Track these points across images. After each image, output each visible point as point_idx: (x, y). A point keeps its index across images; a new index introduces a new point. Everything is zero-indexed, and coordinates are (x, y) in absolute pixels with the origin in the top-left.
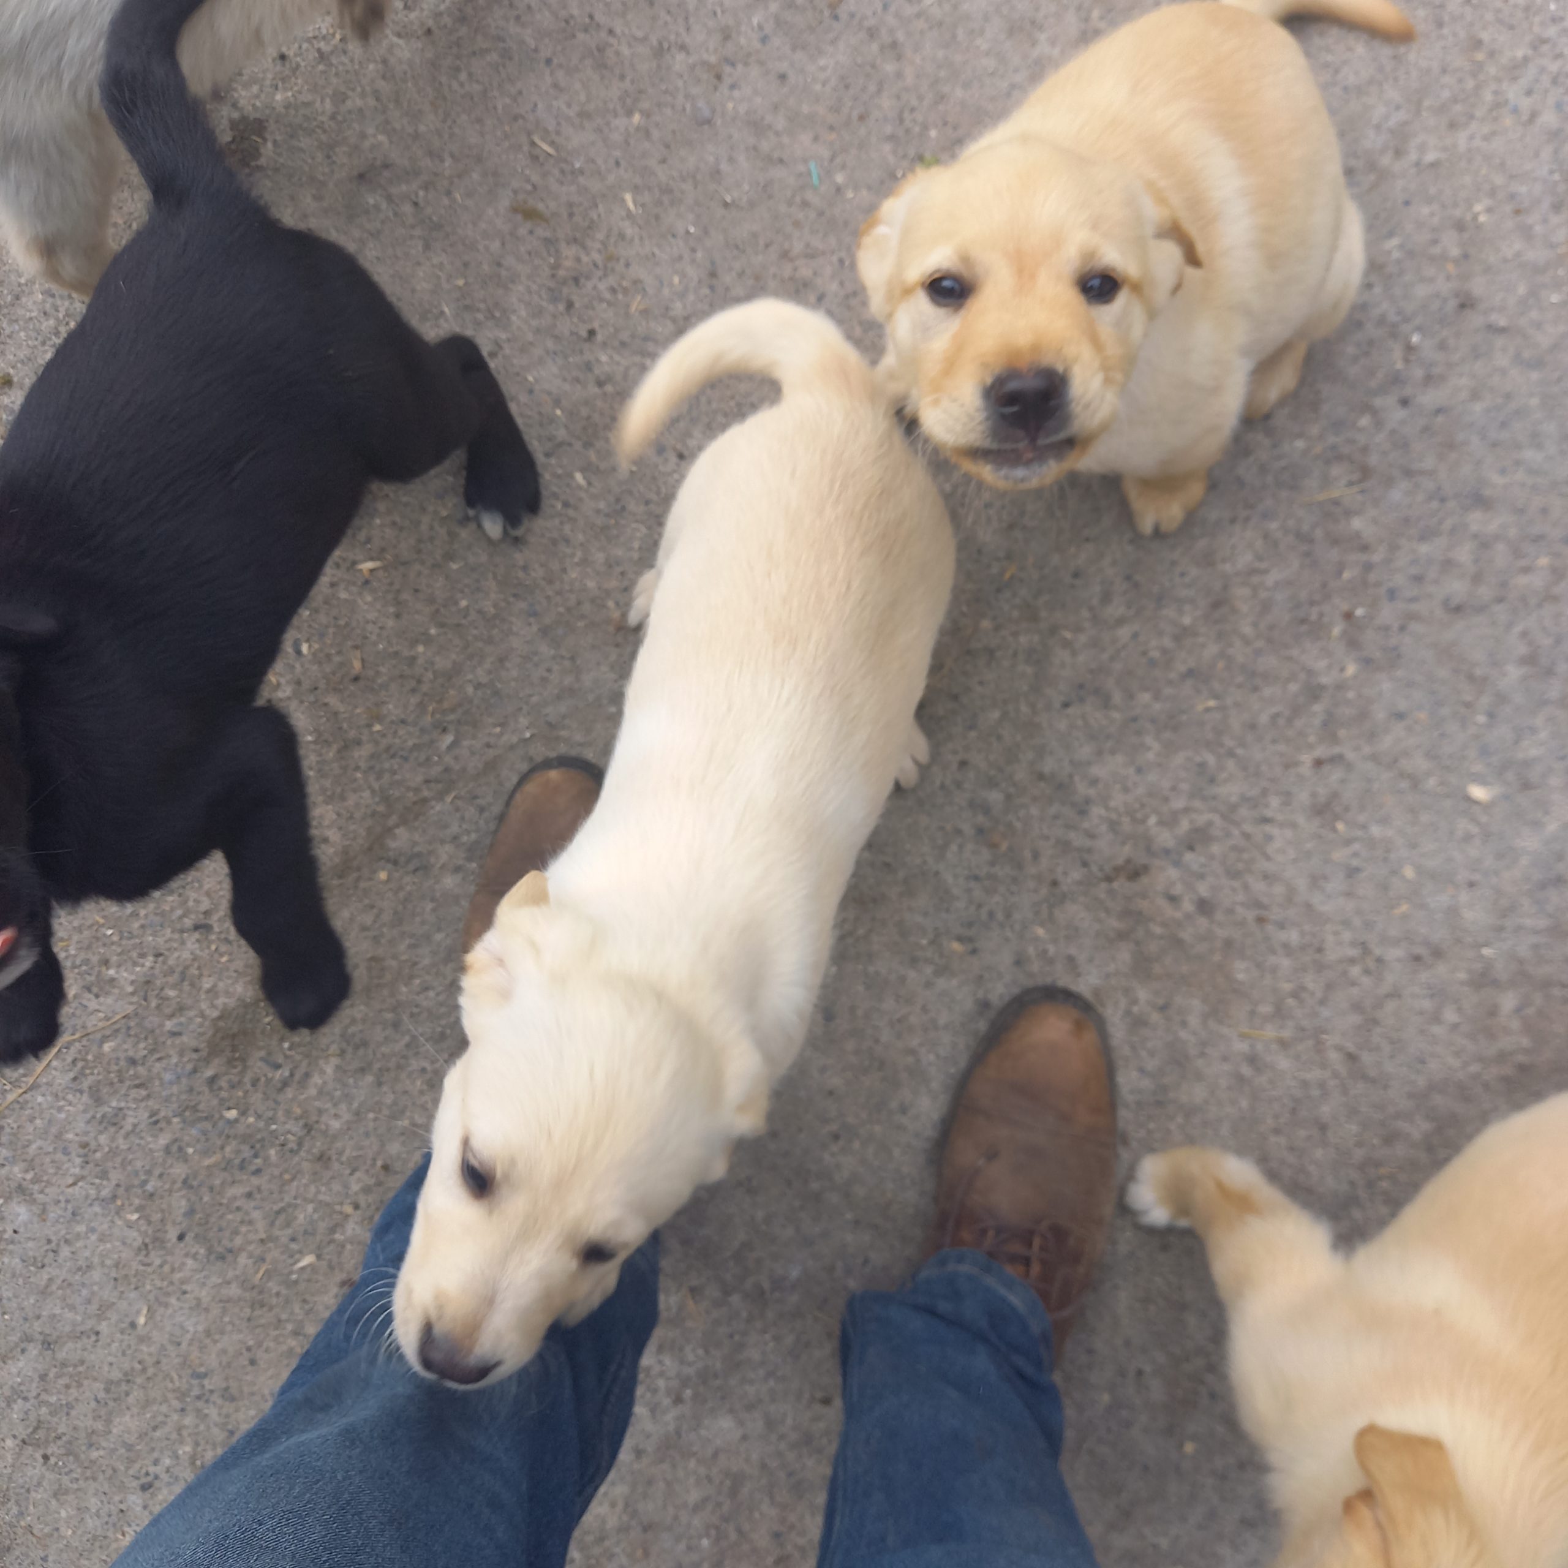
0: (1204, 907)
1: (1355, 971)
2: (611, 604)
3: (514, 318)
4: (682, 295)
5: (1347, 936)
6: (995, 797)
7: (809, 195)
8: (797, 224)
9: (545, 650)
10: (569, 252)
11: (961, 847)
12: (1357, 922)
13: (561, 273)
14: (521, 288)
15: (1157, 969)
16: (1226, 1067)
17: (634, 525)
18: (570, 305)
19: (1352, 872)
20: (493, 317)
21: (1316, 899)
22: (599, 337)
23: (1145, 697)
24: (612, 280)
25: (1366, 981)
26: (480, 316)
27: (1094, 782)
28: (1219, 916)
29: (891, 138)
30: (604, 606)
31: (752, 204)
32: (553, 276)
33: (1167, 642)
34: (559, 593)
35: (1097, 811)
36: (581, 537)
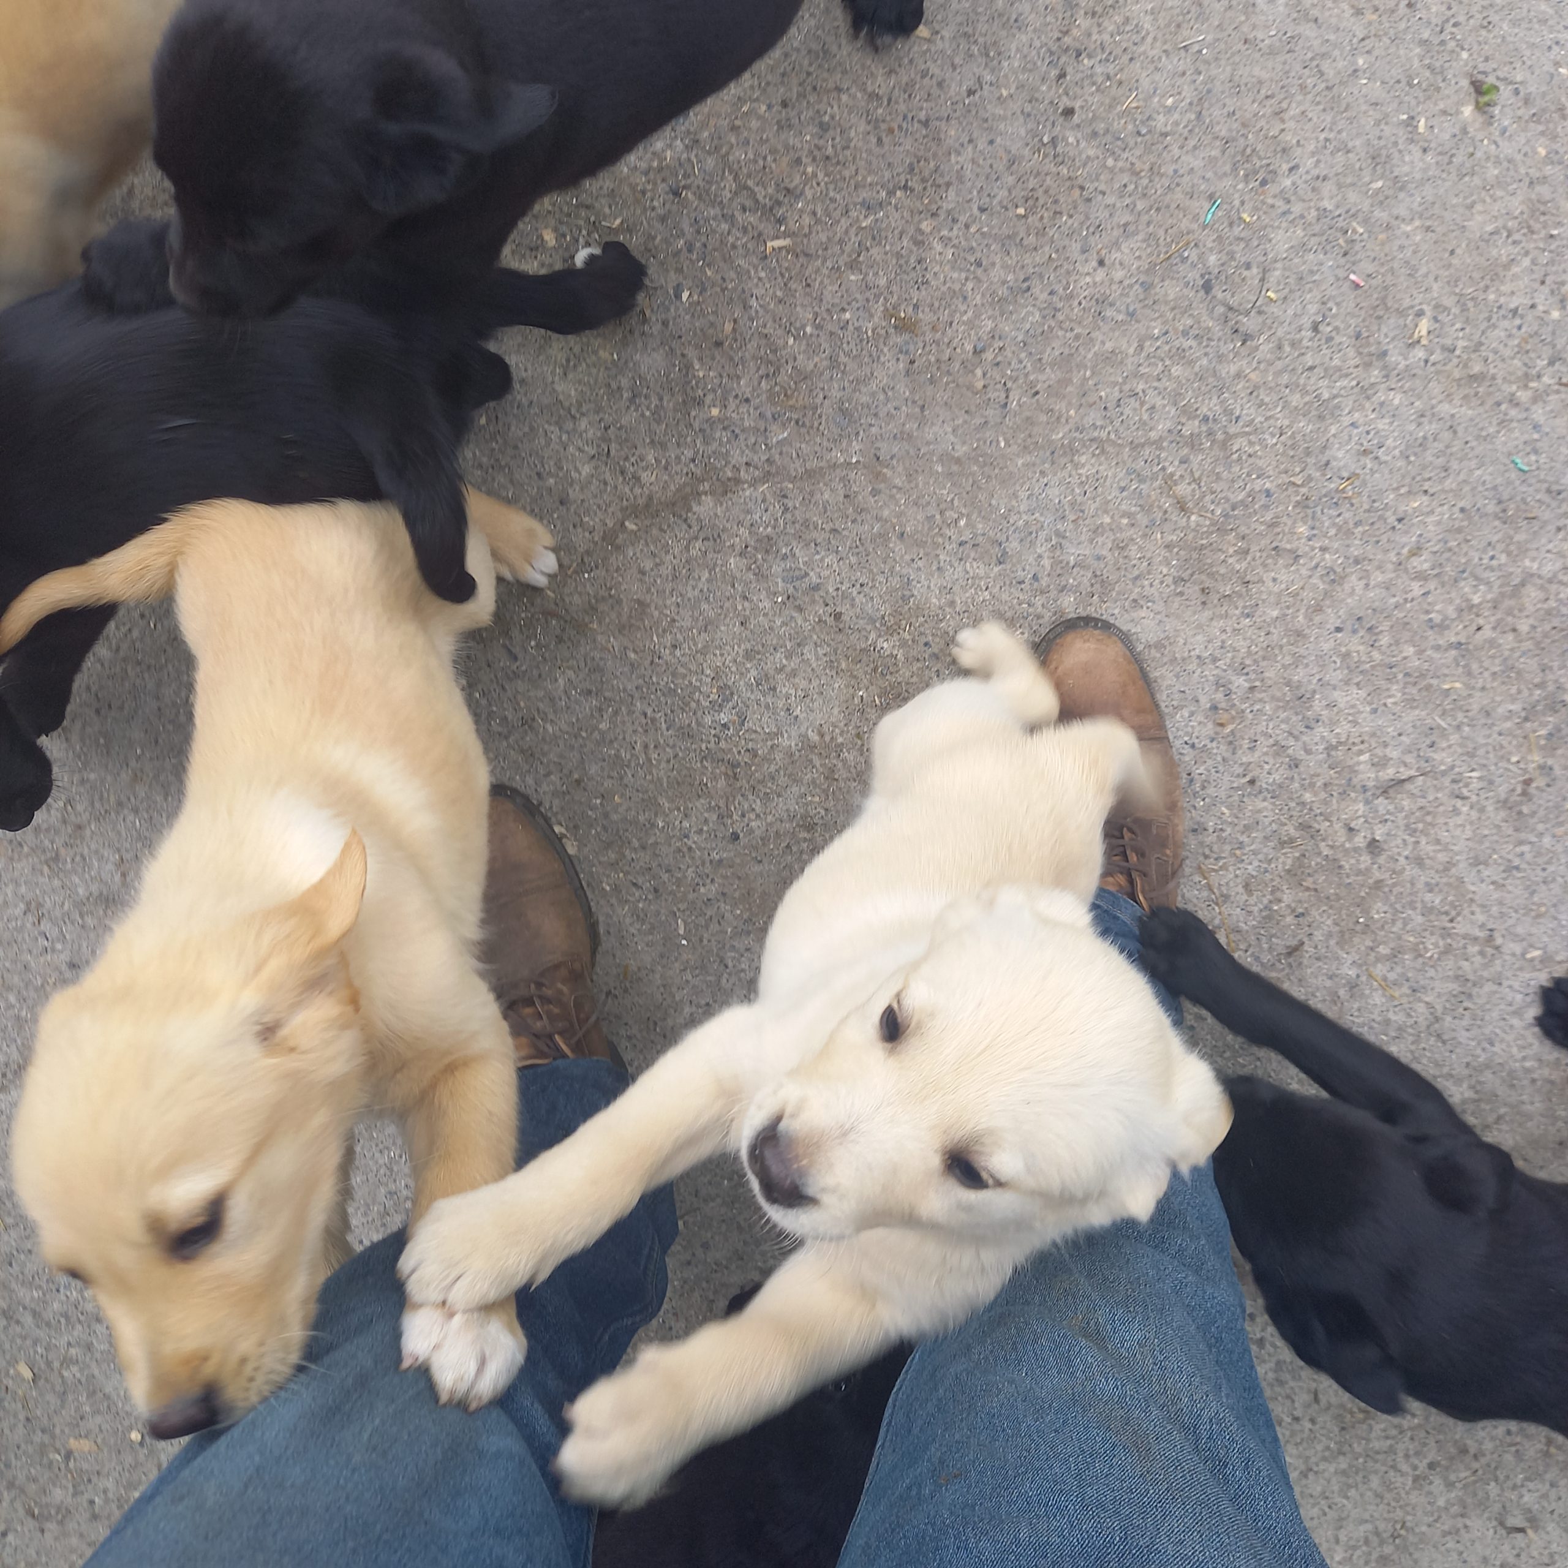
0: (1373, 846)
1: (1473, 949)
2: (979, 372)
3: (1005, 64)
4: (1169, 110)
5: (1480, 918)
6: (1240, 682)
7: (1326, 66)
8: (1303, 87)
9: (903, 389)
10: (1083, 22)
11: (1192, 714)
12: (1495, 910)
13: (1067, 40)
14: (1024, 38)
15: (1309, 882)
16: (1328, 983)
17: (1030, 308)
18: (1062, 75)
19: (1511, 869)
20: (987, 55)
21: (1470, 877)
22: (1076, 119)
23: (1410, 650)
24: (1111, 69)
25: (1478, 959)
26: (975, 49)
27: (1331, 706)
28: (1381, 860)
29: (1424, 43)
30: (972, 372)
31: (1272, 52)
32: (1059, 39)
33: (1451, 612)
34: (936, 342)
35: (1321, 730)
36: (978, 299)
